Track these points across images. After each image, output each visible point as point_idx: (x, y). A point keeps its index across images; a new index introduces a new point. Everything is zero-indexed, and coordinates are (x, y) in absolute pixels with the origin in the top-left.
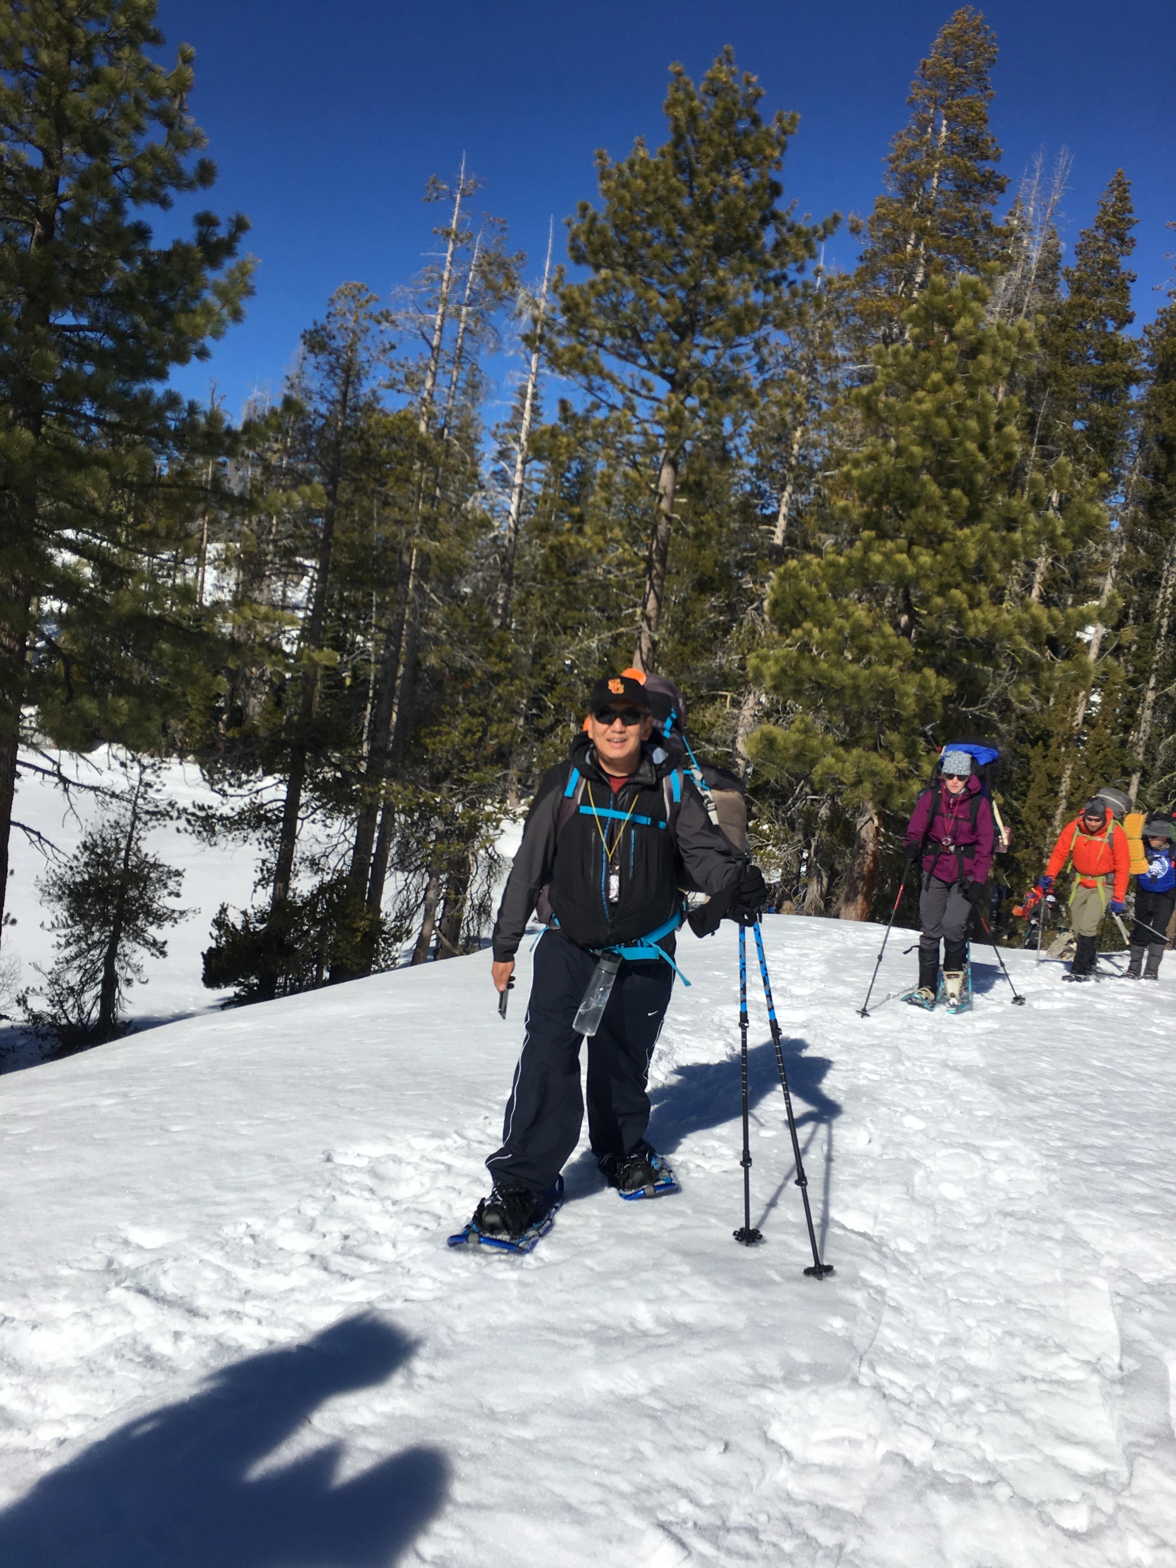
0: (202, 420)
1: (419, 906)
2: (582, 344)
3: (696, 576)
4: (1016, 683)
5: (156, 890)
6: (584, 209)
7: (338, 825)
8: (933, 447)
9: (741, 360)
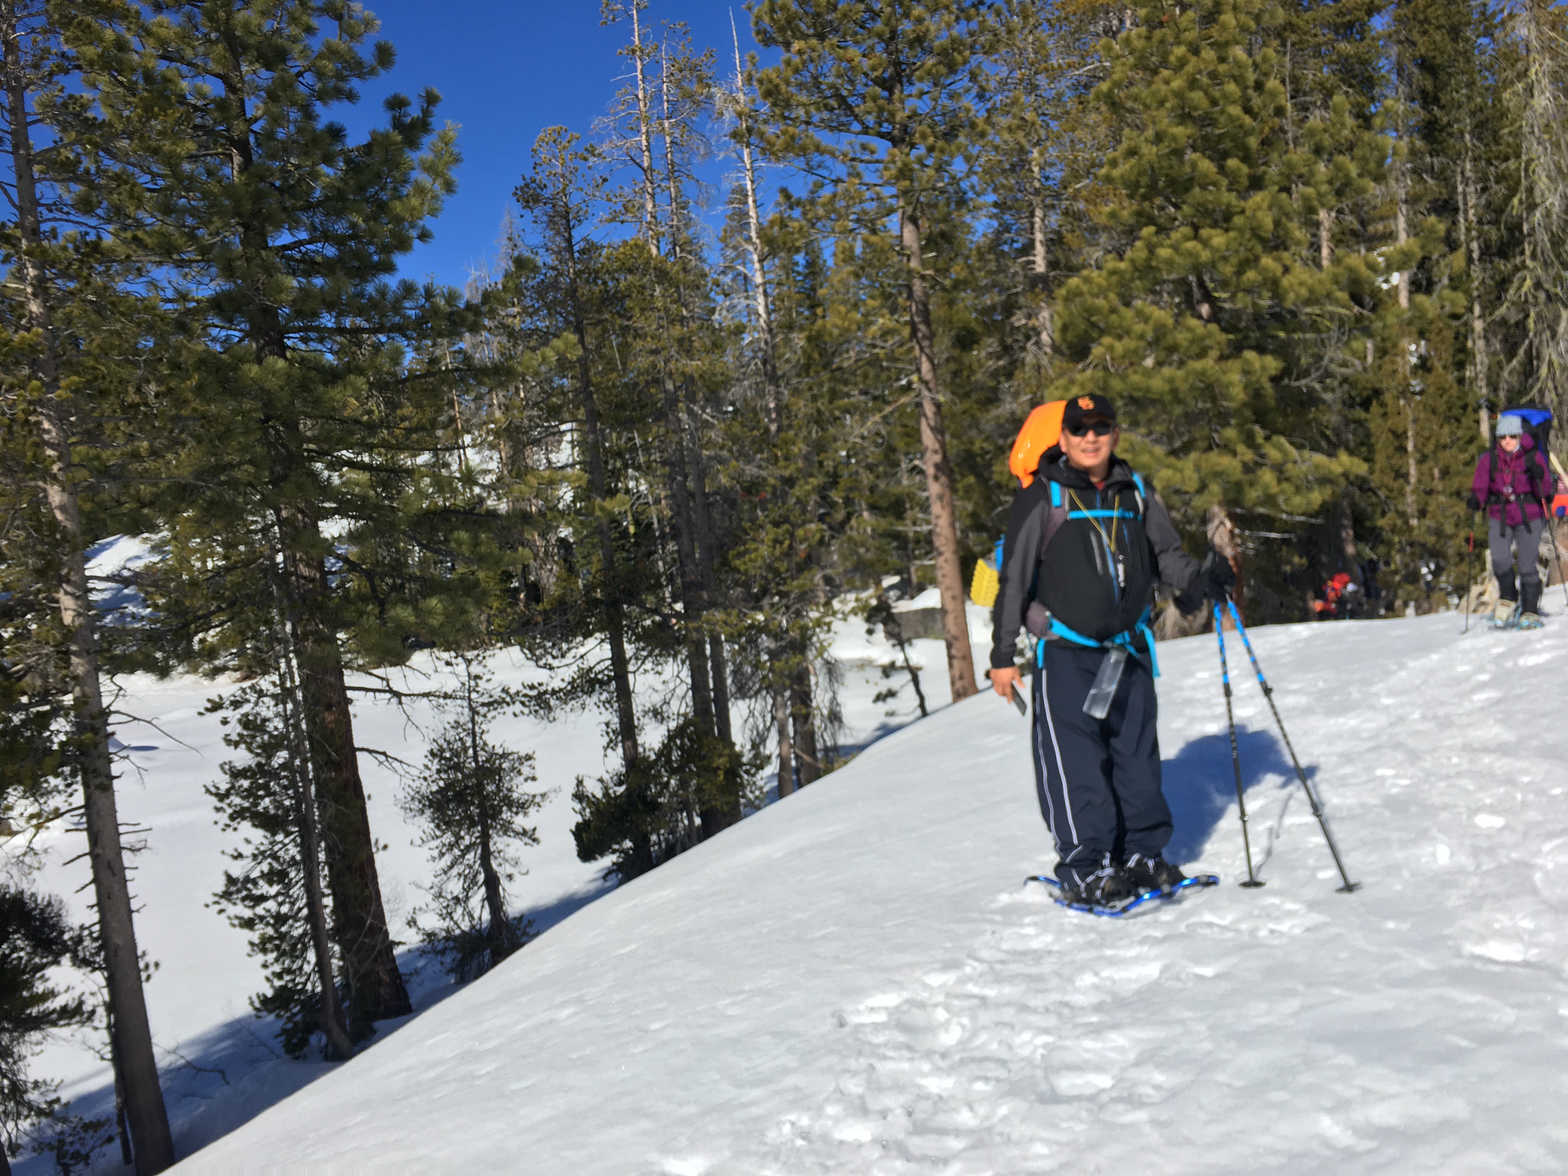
0: (441, 302)
1: (769, 729)
2: (791, 126)
3: (953, 333)
5: (511, 779)
7: (670, 669)
8: (1195, 123)
9: (960, 95)
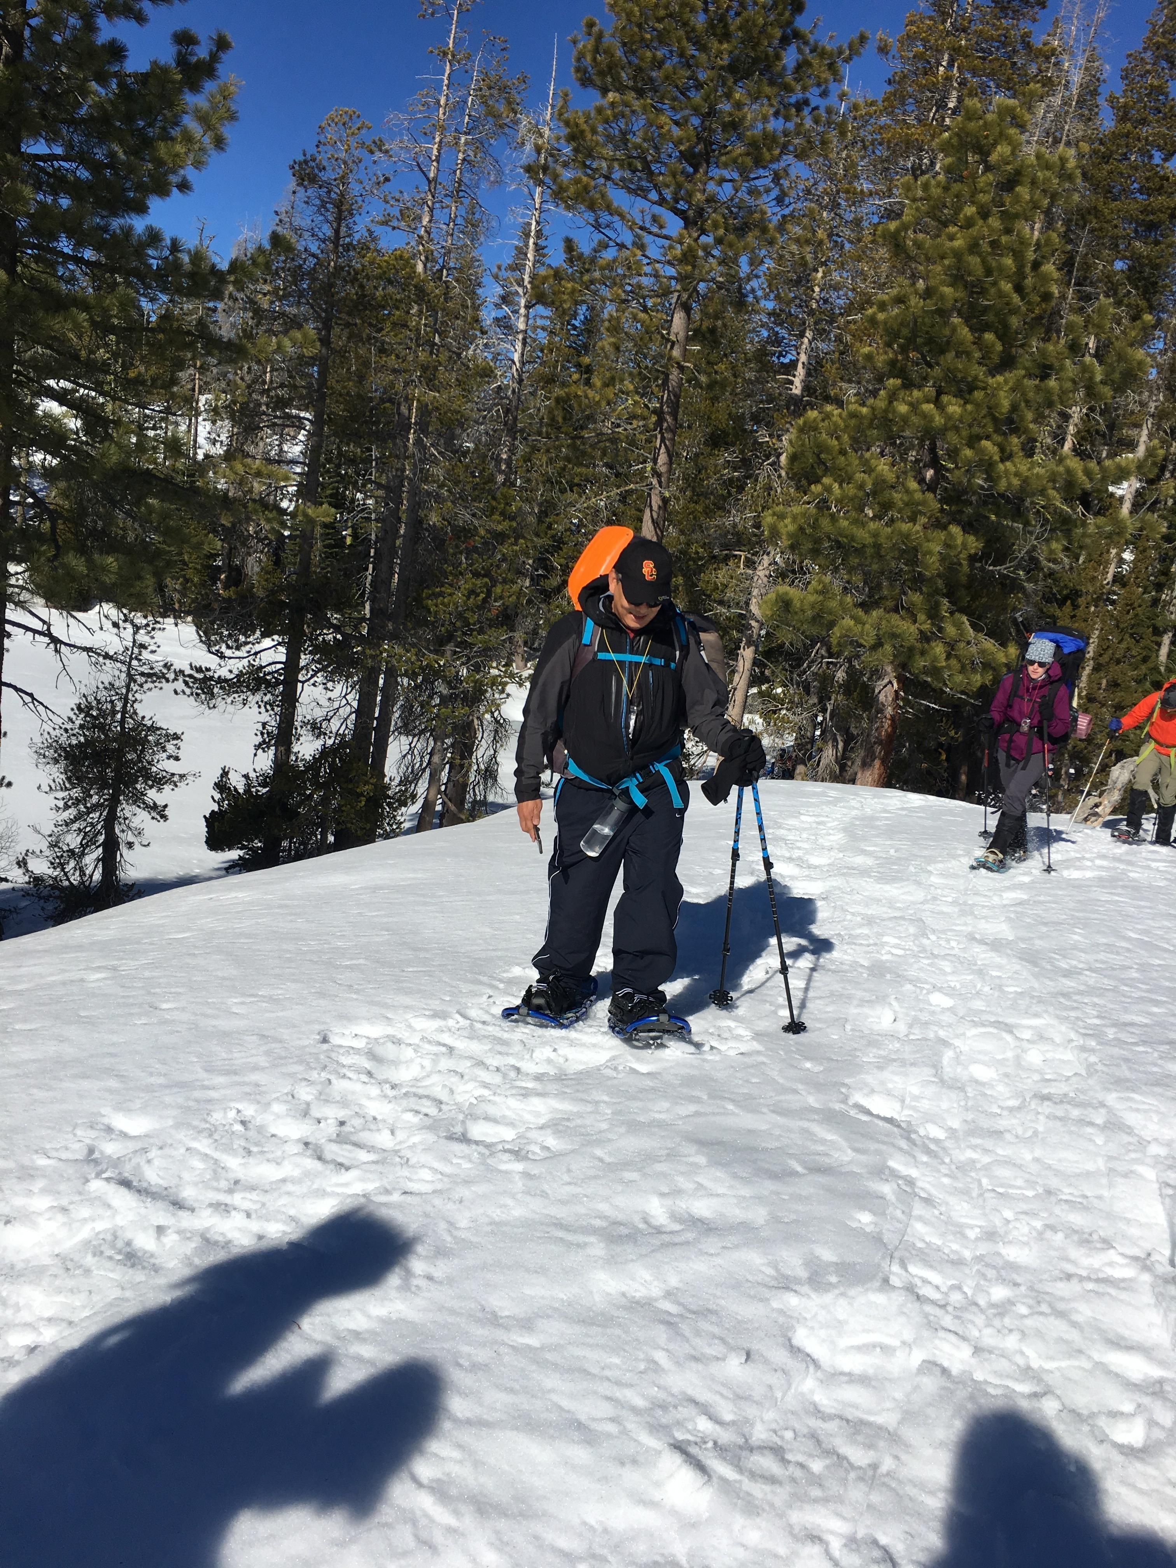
0: (186, 258)
1: (424, 770)
2: (589, 176)
3: (709, 430)
4: (1047, 541)
5: (154, 753)
6: (591, 25)
7: (339, 688)
8: (966, 287)
9: (759, 194)
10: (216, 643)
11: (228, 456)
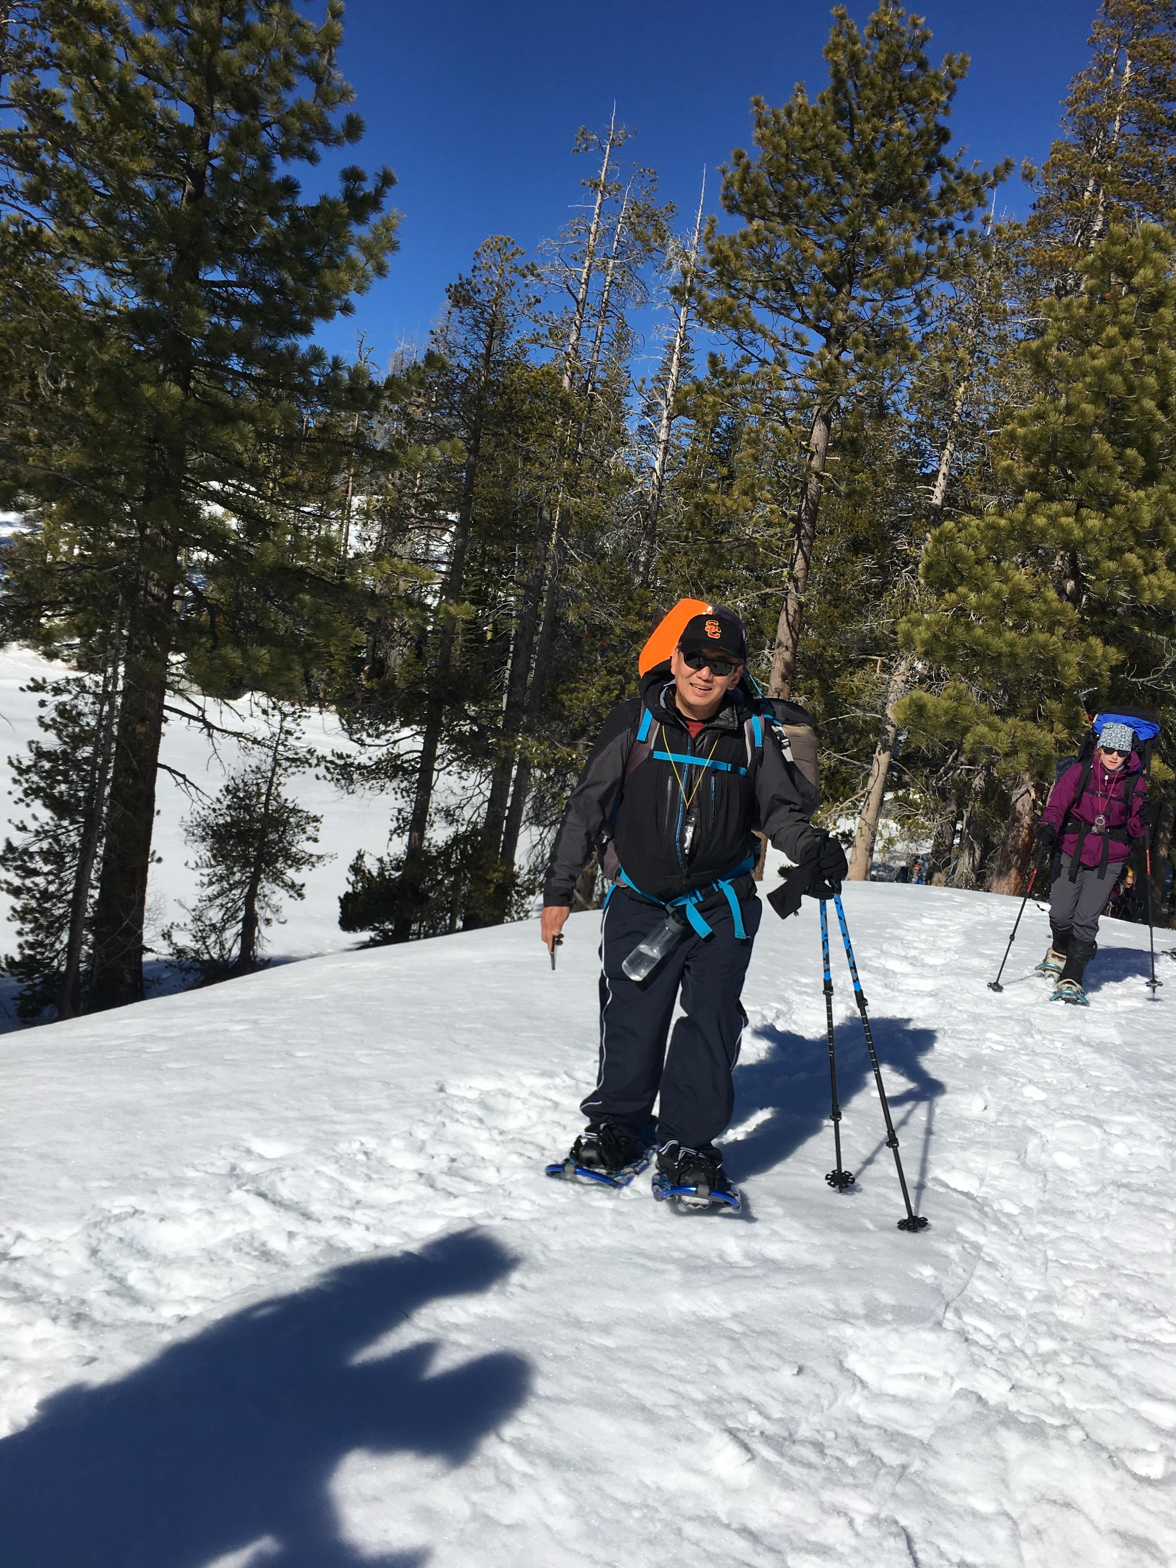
0: (345, 375)
2: (733, 297)
3: (850, 536)
6: (740, 156)
7: (473, 777)
10: (357, 731)
11: (377, 557)
